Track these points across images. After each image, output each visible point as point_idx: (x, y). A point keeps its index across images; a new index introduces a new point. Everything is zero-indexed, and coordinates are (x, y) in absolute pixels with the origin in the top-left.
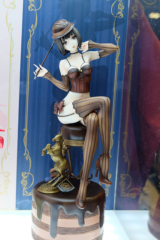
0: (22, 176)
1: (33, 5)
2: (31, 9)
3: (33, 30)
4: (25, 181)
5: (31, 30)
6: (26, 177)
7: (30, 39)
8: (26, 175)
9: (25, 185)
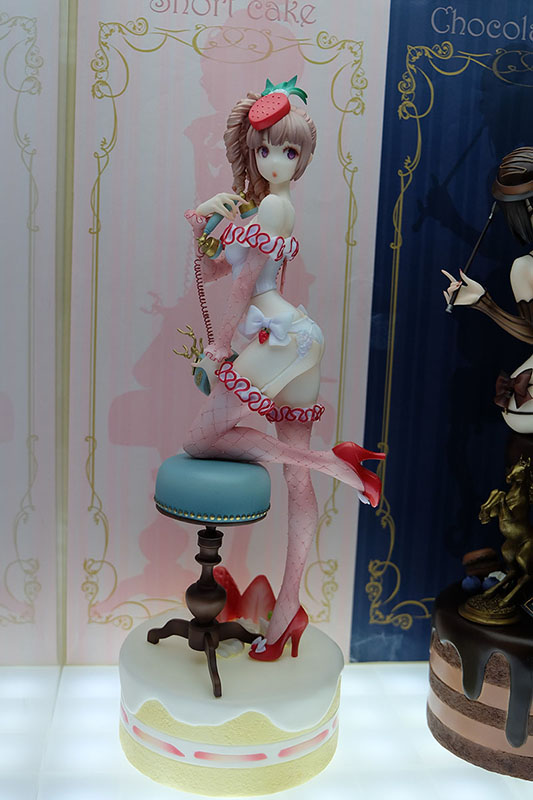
0: (370, 570)
1: (411, 105)
2: (405, 115)
3: (411, 171)
4: (376, 584)
5: (405, 171)
6: (380, 573)
7: (401, 196)
8: (380, 568)
9: (377, 595)
